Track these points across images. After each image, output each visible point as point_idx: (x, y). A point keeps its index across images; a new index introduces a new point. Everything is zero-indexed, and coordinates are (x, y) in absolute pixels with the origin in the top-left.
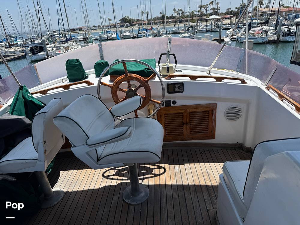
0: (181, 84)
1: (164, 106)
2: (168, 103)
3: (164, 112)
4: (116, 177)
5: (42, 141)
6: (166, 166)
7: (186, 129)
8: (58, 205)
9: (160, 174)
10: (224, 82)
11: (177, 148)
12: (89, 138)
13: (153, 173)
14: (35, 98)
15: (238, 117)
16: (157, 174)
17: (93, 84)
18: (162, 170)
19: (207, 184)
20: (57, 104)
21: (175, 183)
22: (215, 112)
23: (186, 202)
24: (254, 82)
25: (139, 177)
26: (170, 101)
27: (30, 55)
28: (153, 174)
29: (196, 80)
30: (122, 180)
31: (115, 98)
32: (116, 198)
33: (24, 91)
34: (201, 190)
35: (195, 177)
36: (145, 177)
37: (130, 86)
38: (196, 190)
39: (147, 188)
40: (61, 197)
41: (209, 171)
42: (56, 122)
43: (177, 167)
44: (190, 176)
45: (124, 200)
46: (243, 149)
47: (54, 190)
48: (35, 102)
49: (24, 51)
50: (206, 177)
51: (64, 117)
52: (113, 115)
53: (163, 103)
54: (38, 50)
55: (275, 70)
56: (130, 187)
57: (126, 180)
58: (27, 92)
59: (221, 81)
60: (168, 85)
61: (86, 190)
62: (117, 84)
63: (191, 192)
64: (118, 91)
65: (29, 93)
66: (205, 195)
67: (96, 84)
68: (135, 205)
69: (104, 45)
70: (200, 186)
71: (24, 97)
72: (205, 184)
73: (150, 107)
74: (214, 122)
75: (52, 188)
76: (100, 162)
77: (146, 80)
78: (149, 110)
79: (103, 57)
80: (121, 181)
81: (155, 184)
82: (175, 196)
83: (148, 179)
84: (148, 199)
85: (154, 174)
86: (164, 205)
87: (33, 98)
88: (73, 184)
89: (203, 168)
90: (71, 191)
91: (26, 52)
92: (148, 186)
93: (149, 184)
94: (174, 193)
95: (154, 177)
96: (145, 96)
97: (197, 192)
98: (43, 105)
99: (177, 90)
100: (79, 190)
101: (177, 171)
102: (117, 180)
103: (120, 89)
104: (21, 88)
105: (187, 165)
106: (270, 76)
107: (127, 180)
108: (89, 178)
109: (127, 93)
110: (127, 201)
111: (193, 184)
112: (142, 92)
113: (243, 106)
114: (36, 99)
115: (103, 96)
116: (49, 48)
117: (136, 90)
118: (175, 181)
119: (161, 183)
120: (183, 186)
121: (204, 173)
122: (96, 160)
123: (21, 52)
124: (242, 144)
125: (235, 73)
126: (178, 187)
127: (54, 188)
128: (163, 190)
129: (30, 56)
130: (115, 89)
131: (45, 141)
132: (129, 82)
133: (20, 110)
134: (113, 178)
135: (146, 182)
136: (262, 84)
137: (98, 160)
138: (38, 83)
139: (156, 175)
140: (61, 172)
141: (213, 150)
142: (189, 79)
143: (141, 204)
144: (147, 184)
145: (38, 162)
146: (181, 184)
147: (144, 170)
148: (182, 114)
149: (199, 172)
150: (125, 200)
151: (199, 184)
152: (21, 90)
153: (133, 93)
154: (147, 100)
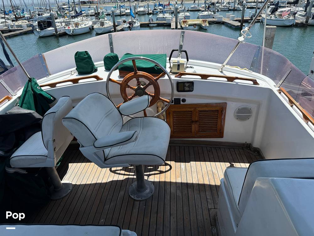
0: (192, 83)
1: (173, 103)
2: (177, 101)
3: (173, 110)
4: (123, 172)
5: (51, 140)
6: (172, 163)
7: (194, 127)
8: (67, 197)
9: (165, 171)
10: (235, 82)
11: (184, 145)
12: (96, 139)
13: (159, 169)
14: (44, 90)
15: (247, 118)
16: (163, 171)
17: (102, 79)
18: (168, 167)
19: (211, 184)
20: (66, 103)
21: (180, 181)
22: (224, 111)
23: (189, 200)
24: (267, 82)
25: (145, 174)
26: (179, 99)
27: (38, 30)
28: (158, 171)
29: (206, 79)
30: (129, 175)
31: (124, 95)
32: (122, 193)
33: (33, 83)
34: (204, 190)
35: (200, 176)
36: (151, 173)
37: (139, 83)
38: (199, 189)
39: (153, 185)
40: (70, 189)
41: (214, 171)
42: (65, 123)
43: (183, 164)
44: (195, 175)
45: (129, 195)
46: (250, 149)
47: (63, 182)
48: (44, 95)
49: (31, 25)
50: (211, 177)
51: (73, 119)
52: (121, 114)
53: (173, 100)
54: (46, 24)
55: (289, 72)
56: (136, 183)
57: (132, 176)
58: (36, 85)
59: (232, 82)
60: (178, 83)
61: (93, 184)
62: (125, 81)
63: (195, 191)
64: (127, 89)
65: (38, 85)
66: (208, 195)
67: (105, 79)
68: (140, 201)
69: (115, 35)
70: (204, 185)
71: (32, 90)
72: (209, 184)
73: (159, 104)
74: (223, 121)
75: (61, 180)
76: (106, 162)
77: (155, 78)
78: (158, 108)
79: (113, 48)
80: (127, 177)
81: (160, 181)
82: (179, 193)
83: (154, 175)
84: (153, 195)
85: (160, 171)
86: (167, 202)
87: (42, 90)
88: (81, 177)
89: (209, 167)
90: (79, 184)
91: (33, 27)
92: (154, 183)
93: (155, 181)
94: (178, 191)
95: (160, 173)
96: (153, 95)
97: (200, 191)
98: (52, 98)
99: (187, 89)
100: (87, 183)
101: (183, 169)
102: (124, 175)
103: (129, 87)
104: (30, 80)
105: (193, 163)
106: (284, 78)
107: (134, 175)
108: (97, 172)
109: (136, 90)
110: (132, 197)
111: (197, 183)
112: (151, 90)
113: (253, 107)
114: (45, 92)
115: (111, 91)
116: (58, 23)
117: (145, 88)
118: (180, 179)
119: (166, 180)
120: (187, 185)
121: (209, 172)
122: (103, 159)
123: (28, 26)
124: (250, 144)
125: (248, 72)
126: (183, 185)
127: (63, 180)
128: (167, 187)
129: (38, 32)
130: (124, 86)
131: (54, 140)
132: (138, 80)
133: (29, 103)
134: (120, 173)
135: (152, 179)
136: (275, 86)
137: (105, 160)
138: (47, 74)
139: (161, 172)
140: (70, 164)
141: (220, 149)
142: (200, 77)
143: (145, 201)
144: (153, 180)
145: (48, 159)
146: (186, 182)
147: (151, 167)
148: (191, 112)
149: (204, 171)
150: (131, 196)
151: (203, 183)
152: (30, 83)
153: (142, 91)
154: (155, 99)
